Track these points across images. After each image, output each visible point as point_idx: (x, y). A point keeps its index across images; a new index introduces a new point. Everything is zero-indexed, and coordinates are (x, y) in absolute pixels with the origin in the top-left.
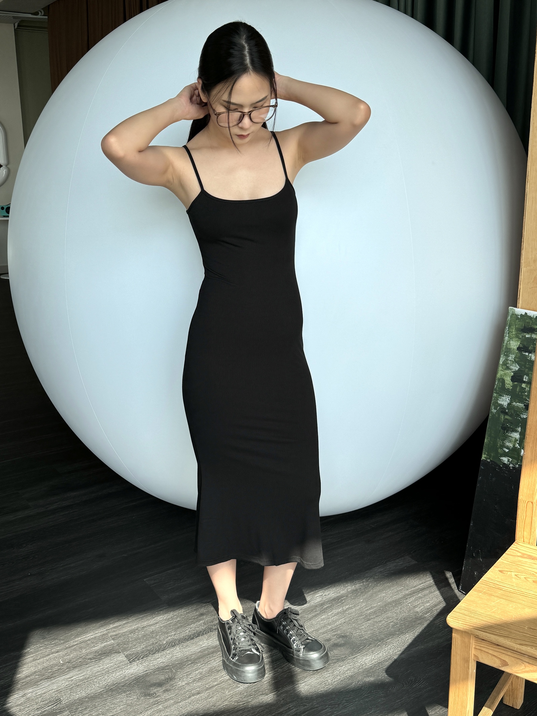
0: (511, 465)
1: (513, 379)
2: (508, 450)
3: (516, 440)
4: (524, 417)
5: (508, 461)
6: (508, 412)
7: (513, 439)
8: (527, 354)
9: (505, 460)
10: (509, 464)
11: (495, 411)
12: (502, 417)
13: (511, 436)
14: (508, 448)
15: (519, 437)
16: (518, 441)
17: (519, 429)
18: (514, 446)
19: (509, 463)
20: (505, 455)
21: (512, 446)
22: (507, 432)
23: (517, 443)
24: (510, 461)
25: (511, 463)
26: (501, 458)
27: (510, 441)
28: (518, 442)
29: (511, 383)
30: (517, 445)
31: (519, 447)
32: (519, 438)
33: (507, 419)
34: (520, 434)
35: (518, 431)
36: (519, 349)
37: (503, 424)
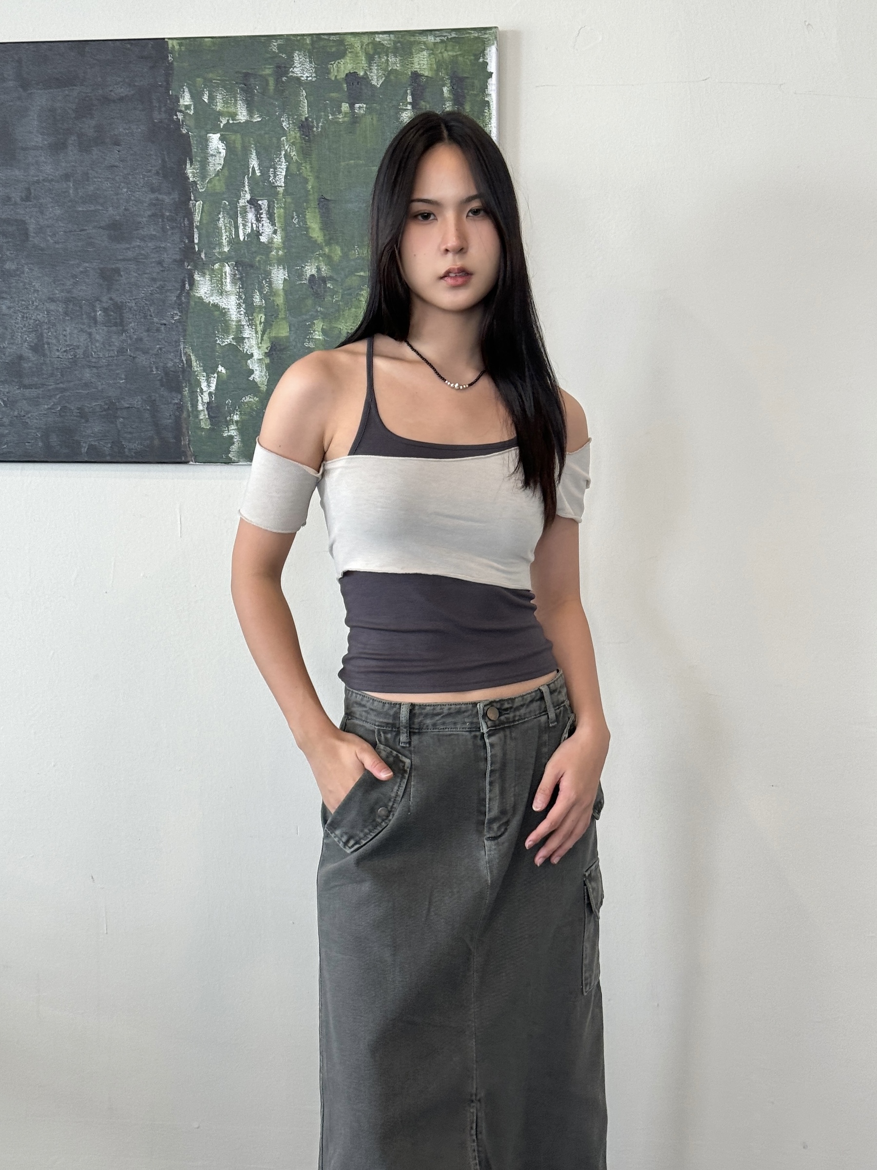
0: (180, 116)
1: (352, 77)
2: (206, 101)
3: (233, 116)
4: (284, 124)
5: (187, 107)
6: (283, 82)
7: (232, 110)
8: (409, 99)
9: (186, 100)
10: (181, 111)
11: (275, 49)
12: (268, 71)
13: (236, 100)
14: (212, 98)
15: (242, 122)
16: (233, 120)
17: (257, 119)
18: (221, 114)
19: (183, 109)
20: (196, 97)
21: (218, 109)
22: (242, 89)
23: (228, 120)
24: (189, 112)
25: (185, 115)
26: (186, 90)
27: (225, 102)
28: (231, 122)
29: (342, 75)
30: (224, 121)
31: (222, 125)
32: (240, 122)
33: (267, 84)
34: (247, 122)
35: (251, 117)
36: (416, 76)
37: (255, 76)
